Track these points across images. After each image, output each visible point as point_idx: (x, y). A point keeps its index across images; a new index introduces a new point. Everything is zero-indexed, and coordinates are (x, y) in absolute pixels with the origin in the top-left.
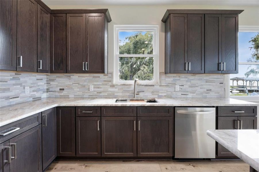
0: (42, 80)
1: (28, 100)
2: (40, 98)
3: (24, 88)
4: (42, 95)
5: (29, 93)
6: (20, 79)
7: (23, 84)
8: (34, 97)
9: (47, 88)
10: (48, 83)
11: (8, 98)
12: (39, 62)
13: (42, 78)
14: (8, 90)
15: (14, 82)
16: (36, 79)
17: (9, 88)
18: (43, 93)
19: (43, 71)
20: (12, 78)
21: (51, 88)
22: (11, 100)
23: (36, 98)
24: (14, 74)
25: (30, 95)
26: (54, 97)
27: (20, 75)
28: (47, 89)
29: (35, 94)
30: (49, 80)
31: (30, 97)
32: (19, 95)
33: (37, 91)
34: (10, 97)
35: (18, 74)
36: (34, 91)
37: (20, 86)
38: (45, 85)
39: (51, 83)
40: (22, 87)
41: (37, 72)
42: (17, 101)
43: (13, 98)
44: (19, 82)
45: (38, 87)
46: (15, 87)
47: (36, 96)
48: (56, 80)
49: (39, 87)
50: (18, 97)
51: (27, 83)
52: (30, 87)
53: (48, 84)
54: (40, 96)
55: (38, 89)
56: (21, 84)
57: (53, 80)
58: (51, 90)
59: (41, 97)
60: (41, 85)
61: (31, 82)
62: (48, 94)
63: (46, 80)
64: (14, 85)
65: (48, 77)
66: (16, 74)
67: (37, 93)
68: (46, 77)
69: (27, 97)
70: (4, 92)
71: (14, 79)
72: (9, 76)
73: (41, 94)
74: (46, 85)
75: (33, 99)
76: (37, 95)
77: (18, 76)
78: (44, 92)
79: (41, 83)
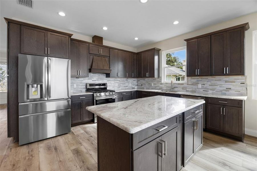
3: (129, 84)
6: (128, 80)
10: (137, 82)
11: (125, 86)
12: (132, 74)
13: (135, 80)
15: (126, 81)
19: (134, 77)
22: (126, 87)
36: (132, 85)
41: (132, 78)
56: (128, 82)
57: (139, 81)
58: (138, 85)
61: (131, 81)
64: (127, 82)
65: (137, 80)
70: (124, 84)
71: (126, 80)
76: (133, 87)
78: (136, 86)
79: (135, 82)
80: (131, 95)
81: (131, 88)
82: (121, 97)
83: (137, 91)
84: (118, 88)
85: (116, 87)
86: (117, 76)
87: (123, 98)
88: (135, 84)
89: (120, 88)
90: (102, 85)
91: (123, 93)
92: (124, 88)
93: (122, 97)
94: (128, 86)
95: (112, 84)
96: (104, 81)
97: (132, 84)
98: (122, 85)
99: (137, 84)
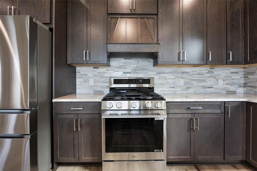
0: (237, 74)
1: (222, 92)
2: (234, 92)
3: (218, 81)
4: (238, 89)
5: (222, 85)
6: (214, 72)
7: (217, 77)
8: (228, 90)
9: (245, 82)
10: (245, 76)
11: (204, 87)
12: (229, 54)
13: (238, 71)
14: (204, 81)
15: (209, 75)
16: (230, 73)
17: (205, 80)
18: (238, 88)
19: (235, 63)
20: (207, 71)
21: (249, 82)
22: (206, 89)
23: (230, 92)
24: (209, 69)
25: (223, 88)
26: (253, 93)
27: (214, 69)
28: (244, 84)
29: (229, 88)
30: (247, 73)
31: (223, 89)
32: (213, 86)
33: (231, 84)
34: (206, 87)
35: (212, 69)
36: (227, 84)
37: (214, 78)
38: (241, 79)
39: (249, 77)
40: (216, 80)
41: (227, 64)
42: (211, 90)
43: (208, 88)
44: (213, 75)
45: (232, 81)
46: (210, 79)
47: (230, 89)
48: (255, 72)
49: (234, 81)
50: (212, 88)
51: (220, 76)
52: (223, 80)
53: (245, 78)
54: (235, 90)
55: (232, 82)
56: (214, 77)
57: (252, 73)
58: (248, 84)
59: (236, 92)
60: (237, 79)
61: (225, 75)
62: (245, 89)
63: (243, 73)
64: (209, 77)
65: (245, 70)
66: (210, 68)
67: (231, 87)
68: (243, 70)
69: (221, 89)
70: (202, 82)
71: (209, 72)
72: (205, 70)
73: (235, 88)
74: (243, 79)
75: (226, 91)
76: (232, 88)
77: (212, 70)
78: (240, 86)
79: (235, 77)
80: (225, 112)
81: (224, 92)
82: (185, 116)
83: (247, 102)
84: (183, 90)
85: (179, 87)
86: (179, 60)
87: (191, 119)
88: (236, 81)
89: (191, 91)
90: (141, 81)
91: (194, 106)
92: (203, 91)
93: (190, 116)
94: (215, 86)
95: (169, 81)
96: (149, 73)
97: (226, 82)
98: (195, 83)
99: (242, 81)
